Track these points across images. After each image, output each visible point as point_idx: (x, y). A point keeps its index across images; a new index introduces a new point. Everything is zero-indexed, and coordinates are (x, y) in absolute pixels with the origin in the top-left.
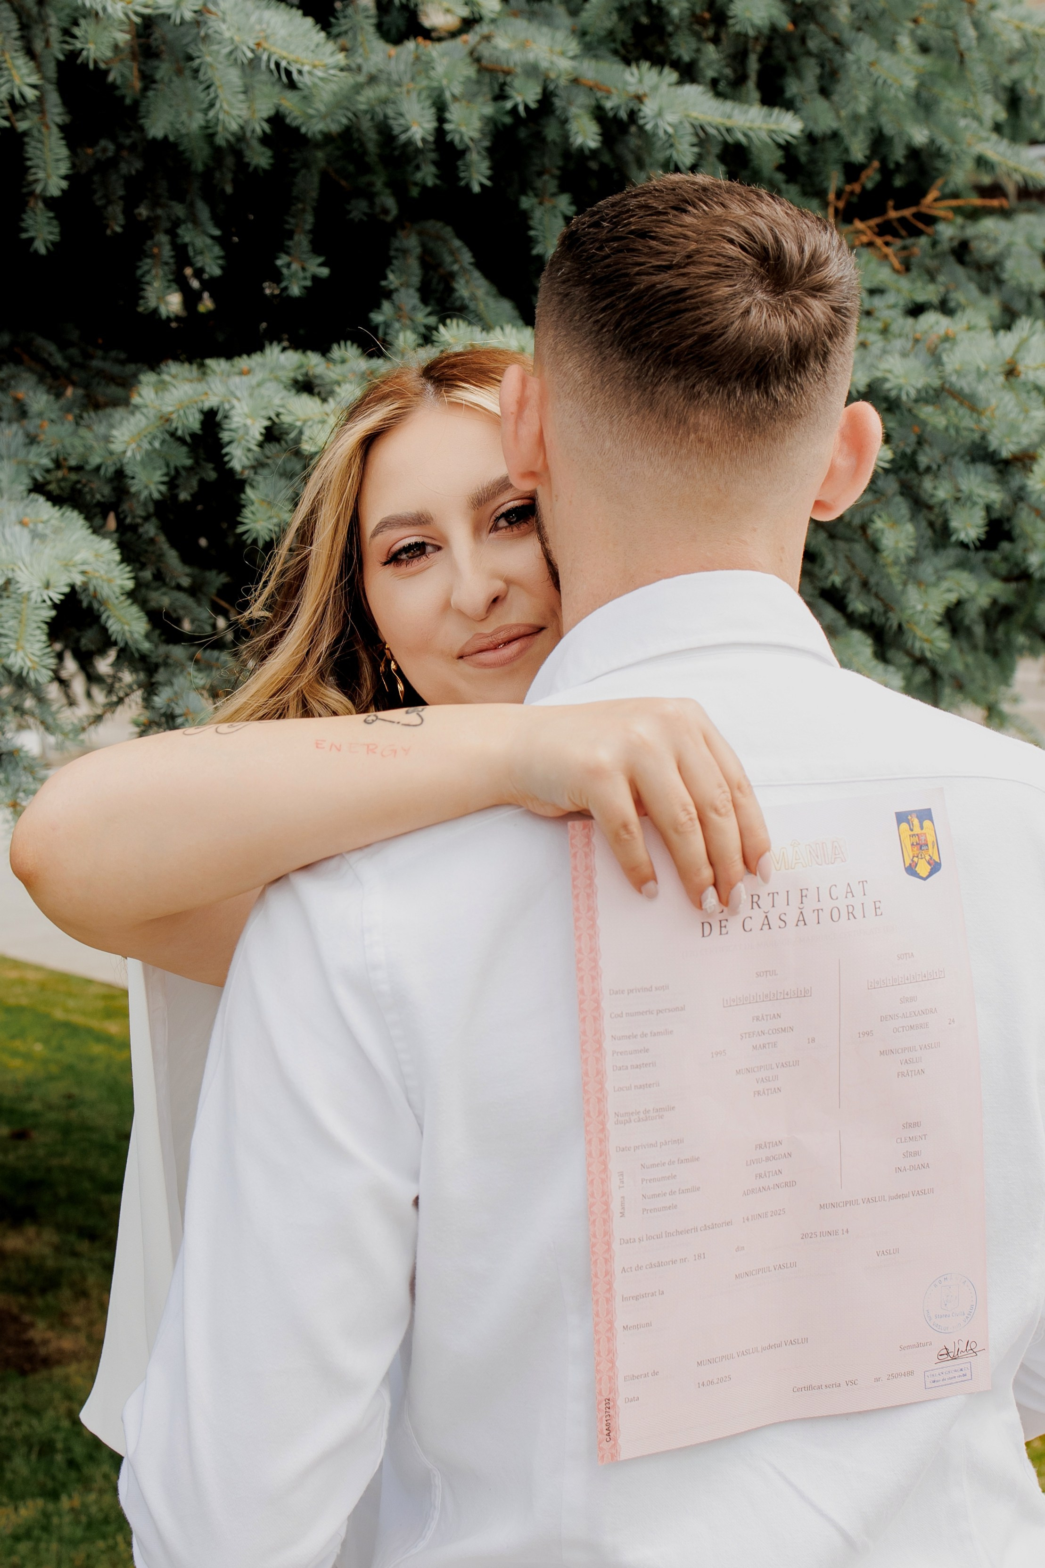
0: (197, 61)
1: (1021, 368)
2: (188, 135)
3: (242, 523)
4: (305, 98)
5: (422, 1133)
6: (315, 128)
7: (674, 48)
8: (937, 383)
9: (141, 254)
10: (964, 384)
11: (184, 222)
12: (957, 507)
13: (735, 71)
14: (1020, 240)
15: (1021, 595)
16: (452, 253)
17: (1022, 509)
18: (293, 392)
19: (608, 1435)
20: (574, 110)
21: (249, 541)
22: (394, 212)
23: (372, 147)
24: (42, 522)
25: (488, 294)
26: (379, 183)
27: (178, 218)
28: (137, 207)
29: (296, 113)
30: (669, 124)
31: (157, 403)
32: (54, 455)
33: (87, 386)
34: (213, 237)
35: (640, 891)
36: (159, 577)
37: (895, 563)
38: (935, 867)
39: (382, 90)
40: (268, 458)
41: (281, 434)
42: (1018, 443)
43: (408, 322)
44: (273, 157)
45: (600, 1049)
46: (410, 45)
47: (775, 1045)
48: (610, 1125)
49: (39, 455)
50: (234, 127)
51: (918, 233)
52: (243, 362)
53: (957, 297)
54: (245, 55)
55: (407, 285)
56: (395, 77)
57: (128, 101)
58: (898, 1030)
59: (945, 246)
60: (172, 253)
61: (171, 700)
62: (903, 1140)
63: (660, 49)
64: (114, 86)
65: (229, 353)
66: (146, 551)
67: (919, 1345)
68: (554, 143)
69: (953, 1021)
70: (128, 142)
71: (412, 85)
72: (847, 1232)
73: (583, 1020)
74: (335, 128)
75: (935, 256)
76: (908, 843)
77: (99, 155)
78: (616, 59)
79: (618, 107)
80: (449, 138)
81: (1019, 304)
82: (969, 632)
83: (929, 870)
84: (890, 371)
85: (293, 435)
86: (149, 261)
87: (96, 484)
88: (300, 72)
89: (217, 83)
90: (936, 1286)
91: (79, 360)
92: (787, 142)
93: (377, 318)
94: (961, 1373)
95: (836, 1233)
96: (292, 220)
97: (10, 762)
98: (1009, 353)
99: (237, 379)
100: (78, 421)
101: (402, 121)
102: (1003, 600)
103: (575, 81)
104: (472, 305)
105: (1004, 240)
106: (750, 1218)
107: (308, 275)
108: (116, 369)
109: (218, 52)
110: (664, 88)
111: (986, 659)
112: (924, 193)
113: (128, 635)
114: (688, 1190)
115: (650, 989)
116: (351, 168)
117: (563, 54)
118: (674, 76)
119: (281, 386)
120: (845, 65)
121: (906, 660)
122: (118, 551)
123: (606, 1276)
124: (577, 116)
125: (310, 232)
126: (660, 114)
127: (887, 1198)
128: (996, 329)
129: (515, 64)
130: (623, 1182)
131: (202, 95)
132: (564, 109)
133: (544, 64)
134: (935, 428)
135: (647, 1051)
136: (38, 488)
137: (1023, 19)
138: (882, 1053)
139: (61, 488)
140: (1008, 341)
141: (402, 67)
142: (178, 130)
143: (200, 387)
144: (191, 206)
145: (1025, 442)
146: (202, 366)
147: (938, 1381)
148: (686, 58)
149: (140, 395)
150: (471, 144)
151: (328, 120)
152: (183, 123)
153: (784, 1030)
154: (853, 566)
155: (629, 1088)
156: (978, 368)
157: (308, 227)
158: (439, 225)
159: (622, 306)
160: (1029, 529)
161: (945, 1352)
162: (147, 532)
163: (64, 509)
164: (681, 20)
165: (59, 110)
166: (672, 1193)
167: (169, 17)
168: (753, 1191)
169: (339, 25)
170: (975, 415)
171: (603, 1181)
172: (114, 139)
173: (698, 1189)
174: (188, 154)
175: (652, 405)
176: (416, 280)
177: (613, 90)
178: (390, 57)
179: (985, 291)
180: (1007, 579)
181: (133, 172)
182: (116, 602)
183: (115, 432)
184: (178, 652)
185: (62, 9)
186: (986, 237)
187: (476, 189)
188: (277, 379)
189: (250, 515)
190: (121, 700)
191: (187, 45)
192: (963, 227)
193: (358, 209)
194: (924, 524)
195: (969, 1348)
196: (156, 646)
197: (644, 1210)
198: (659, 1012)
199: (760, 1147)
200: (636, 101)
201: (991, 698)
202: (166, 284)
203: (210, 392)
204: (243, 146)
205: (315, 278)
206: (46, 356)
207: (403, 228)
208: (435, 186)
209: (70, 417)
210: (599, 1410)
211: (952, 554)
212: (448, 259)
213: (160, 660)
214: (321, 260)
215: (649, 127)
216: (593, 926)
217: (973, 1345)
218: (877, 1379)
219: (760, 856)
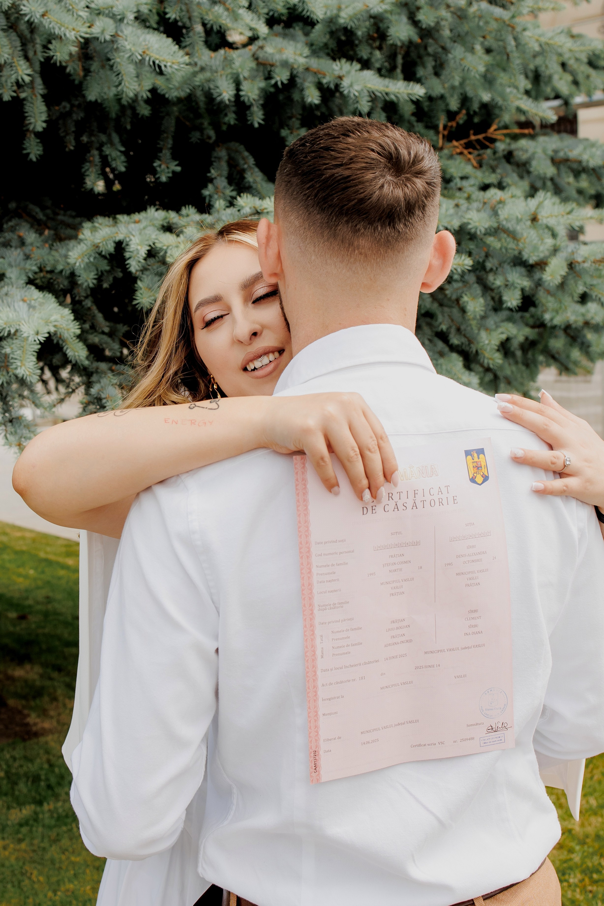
0: (112, 61)
1: (539, 217)
2: (107, 99)
3: (135, 299)
4: (167, 79)
5: (219, 616)
6: (173, 94)
7: (358, 52)
8: (495, 225)
9: (84, 160)
10: (509, 226)
11: (106, 144)
12: (506, 290)
13: (390, 64)
14: (539, 150)
15: (540, 335)
16: (244, 159)
17: (540, 290)
18: (162, 231)
19: (316, 769)
20: (307, 84)
21: (139, 309)
22: (214, 138)
23: (202, 105)
24: (34, 300)
25: (262, 180)
26: (206, 123)
27: (103, 142)
28: (82, 136)
29: (163, 87)
30: (357, 91)
31: (92, 238)
32: (39, 265)
33: (55, 229)
34: (121, 152)
35: (330, 491)
36: (93, 327)
37: (474, 319)
38: (485, 479)
39: (208, 75)
40: (149, 265)
41: (156, 253)
42: (538, 256)
43: (221, 195)
44: (152, 110)
45: (310, 572)
46: (222, 52)
47: (401, 570)
48: (316, 611)
49: (31, 265)
50: (131, 95)
51: (486, 147)
52: (136, 216)
53: (507, 180)
54: (137, 57)
55: (220, 175)
56: (214, 68)
57: (77, 82)
58: (465, 563)
59: (500, 154)
60: (100, 160)
61: (100, 390)
62: (469, 619)
63: (351, 53)
64: (69, 75)
65: (129, 212)
66: (86, 314)
67: (477, 724)
68: (297, 101)
69: (496, 558)
70: (77, 103)
71: (223, 72)
72: (439, 666)
74: (182, 94)
75: (496, 159)
76: (472, 466)
77: (62, 110)
78: (329, 58)
79: (330, 82)
80: (242, 99)
81: (539, 184)
82: (513, 355)
83: (483, 480)
84: (471, 219)
85: (162, 254)
86: (88, 164)
87: (60, 280)
88: (165, 66)
89: (123, 72)
90: (486, 694)
91: (51, 216)
92: (418, 100)
93: (206, 192)
94: (500, 739)
95: (433, 666)
96: (161, 143)
97: (17, 423)
98: (533, 209)
99: (133, 225)
100: (51, 247)
101: (218, 90)
102: (531, 338)
103: (307, 69)
104: (254, 186)
105: (531, 151)
106: (388, 658)
107: (170, 170)
108: (70, 221)
109: (123, 56)
110: (353, 72)
111: (523, 368)
112: (489, 126)
113: (77, 357)
114: (356, 644)
115: (336, 542)
116: (191, 116)
117: (301, 55)
118: (358, 66)
119: (156, 228)
120: (448, 60)
121: (481, 369)
122: (72, 315)
123: (314, 688)
124: (308, 87)
125: (171, 148)
126: (351, 85)
127: (460, 649)
128: (526, 197)
129: (276, 61)
130: (322, 640)
131: (115, 79)
132: (302, 84)
133: (291, 60)
134: (494, 248)
135: (335, 573)
136: (30, 282)
137: (540, 36)
138: (458, 574)
139: (43, 282)
140: (533, 203)
141: (218, 63)
142: (102, 97)
143: (114, 230)
144: (109, 136)
145: (542, 255)
146: (115, 218)
147: (488, 743)
148: (365, 57)
149: (83, 234)
150: (253, 102)
151: (180, 90)
152: (105, 93)
153: (406, 562)
154: (452, 320)
155: (325, 592)
156: (517, 217)
157: (170, 146)
158: (237, 144)
159: (318, 186)
160: (544, 301)
161: (491, 728)
162: (87, 304)
163: (44, 293)
164: (362, 37)
165: (41, 87)
166: (348, 646)
167: (98, 39)
168: (390, 645)
169: (186, 42)
170: (516, 242)
171: (312, 640)
172: (69, 102)
173: (361, 644)
174: (107, 109)
175: (335, 236)
176: (225, 173)
177: (327, 74)
178: (211, 58)
179: (521, 177)
180: (533, 327)
181: (80, 119)
182: (71, 340)
183: (70, 253)
184: (103, 366)
185: (43, 35)
186: (522, 149)
187: (256, 125)
188: (154, 225)
189: (139, 295)
190: (73, 391)
191: (107, 53)
192: (509, 144)
193: (195, 137)
194: (489, 298)
195: (504, 727)
196: (92, 363)
197: (333, 654)
198: (341, 553)
199: (393, 622)
200: (339, 79)
201: (525, 389)
202: (97, 176)
203: (119, 232)
204: (136, 104)
205: (174, 172)
206: (34, 214)
207: (218, 146)
208: (235, 124)
209: (47, 245)
211: (504, 314)
212: (242, 162)
213: (94, 370)
214: (177, 163)
215: (346, 92)
216: (306, 509)
217: (506, 725)
218: (455, 742)
219: (392, 473)
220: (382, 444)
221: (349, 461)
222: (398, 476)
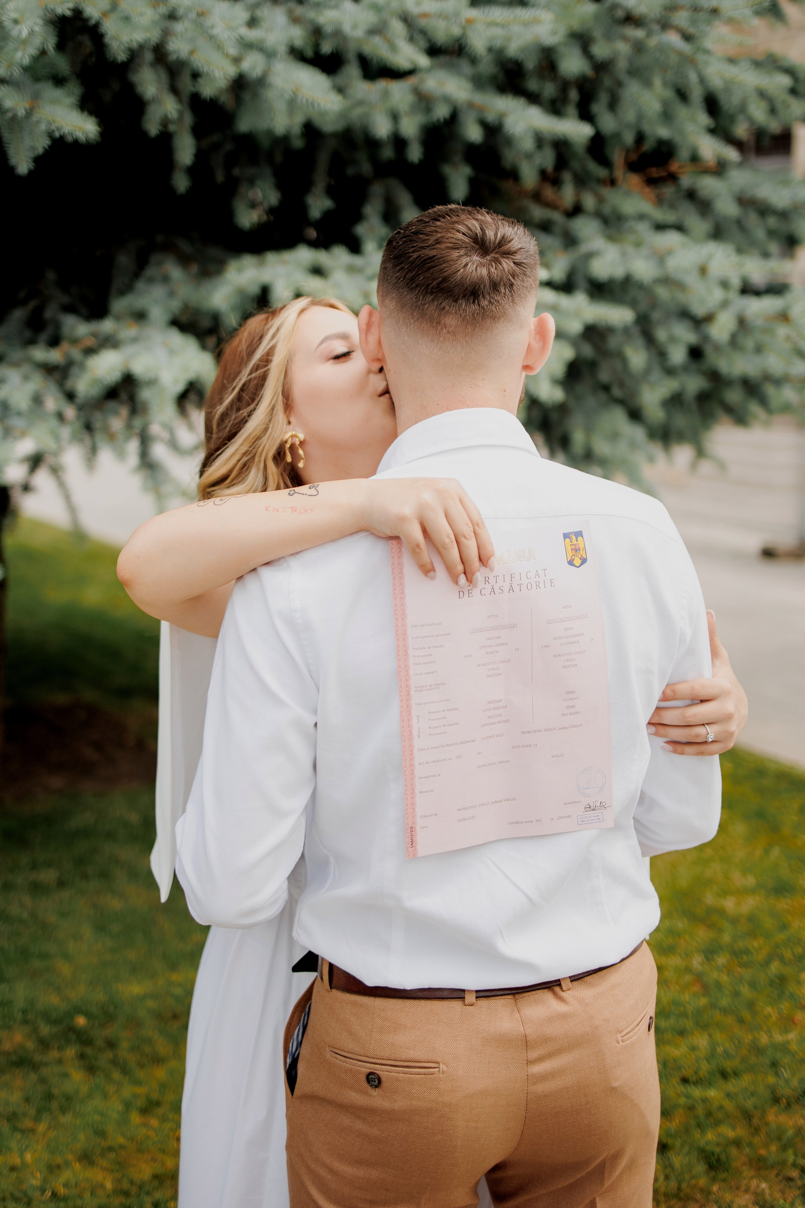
5: (319, 692)
19: (412, 844)
30: (520, 131)
35: (426, 576)
38: (584, 561)
45: (406, 654)
47: (498, 652)
48: (412, 692)
58: (562, 644)
62: (566, 700)
67: (574, 802)
69: (593, 640)
72: (536, 745)
73: (398, 640)
76: (569, 549)
83: (580, 563)
90: (583, 773)
94: (598, 818)
95: (530, 746)
103: (470, 105)
106: (485, 738)
114: (452, 724)
115: (432, 625)
123: (411, 767)
124: (470, 124)
126: (515, 124)
127: (557, 729)
130: (419, 721)
132: (463, 121)
135: (431, 655)
138: (554, 656)
147: (585, 821)
153: (502, 644)
155: (422, 674)
161: (588, 806)
166: (444, 726)
168: (486, 725)
171: (409, 720)
173: (458, 724)
195: (601, 805)
197: (430, 734)
198: (437, 636)
199: (490, 702)
210: (407, 832)
215: (508, 132)
216: (403, 593)
217: (604, 804)
218: (552, 819)
219: (489, 559)
220: (478, 530)
221: (444, 547)
222: (494, 561)
